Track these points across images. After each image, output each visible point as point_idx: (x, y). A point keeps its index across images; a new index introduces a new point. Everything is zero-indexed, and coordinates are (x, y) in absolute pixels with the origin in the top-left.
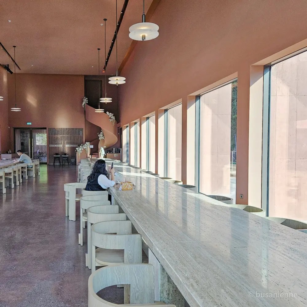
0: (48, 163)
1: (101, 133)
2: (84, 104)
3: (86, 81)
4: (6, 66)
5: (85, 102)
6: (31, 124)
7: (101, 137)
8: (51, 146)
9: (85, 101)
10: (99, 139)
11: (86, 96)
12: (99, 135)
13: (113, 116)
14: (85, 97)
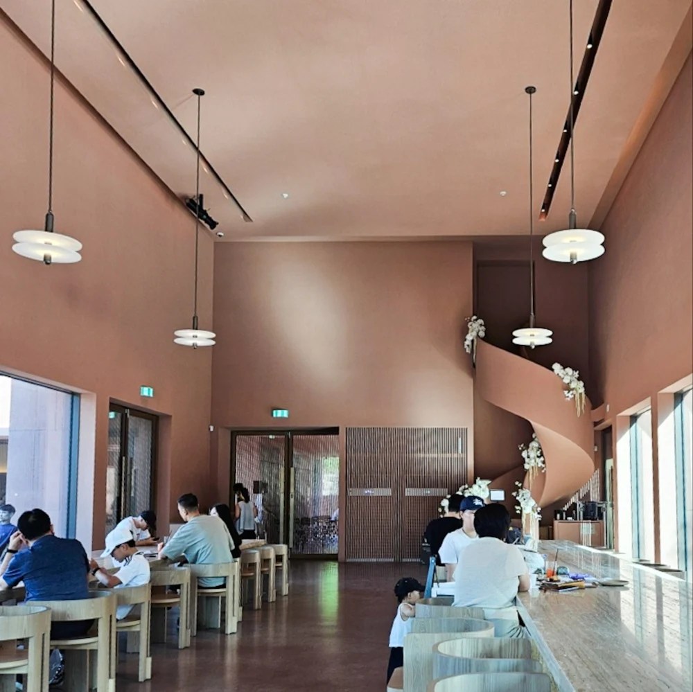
0: (341, 557)
1: (534, 444)
2: (473, 341)
3: (478, 267)
4: (192, 200)
5: (474, 334)
6: (285, 414)
7: (531, 460)
8: (353, 492)
9: (476, 328)
10: (526, 466)
11: (479, 311)
12: (524, 454)
13: (579, 379)
14: (475, 317)
